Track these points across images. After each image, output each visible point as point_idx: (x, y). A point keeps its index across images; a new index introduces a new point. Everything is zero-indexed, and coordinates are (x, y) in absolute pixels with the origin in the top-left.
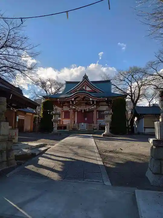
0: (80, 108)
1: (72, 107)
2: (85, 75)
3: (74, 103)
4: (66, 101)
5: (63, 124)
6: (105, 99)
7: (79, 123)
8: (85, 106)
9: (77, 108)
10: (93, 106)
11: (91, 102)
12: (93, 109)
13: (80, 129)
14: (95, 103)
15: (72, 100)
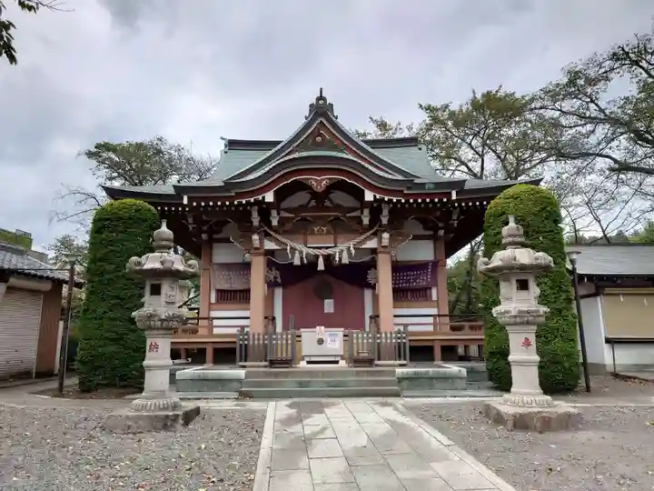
0: (305, 250)
1: (262, 243)
2: (321, 98)
3: (275, 222)
4: (232, 204)
5: (211, 334)
6: (450, 194)
7: (302, 330)
8: (332, 236)
9: (289, 248)
10: (375, 234)
11: (362, 213)
12: (374, 251)
13: (309, 362)
14: (385, 221)
15: (264, 198)
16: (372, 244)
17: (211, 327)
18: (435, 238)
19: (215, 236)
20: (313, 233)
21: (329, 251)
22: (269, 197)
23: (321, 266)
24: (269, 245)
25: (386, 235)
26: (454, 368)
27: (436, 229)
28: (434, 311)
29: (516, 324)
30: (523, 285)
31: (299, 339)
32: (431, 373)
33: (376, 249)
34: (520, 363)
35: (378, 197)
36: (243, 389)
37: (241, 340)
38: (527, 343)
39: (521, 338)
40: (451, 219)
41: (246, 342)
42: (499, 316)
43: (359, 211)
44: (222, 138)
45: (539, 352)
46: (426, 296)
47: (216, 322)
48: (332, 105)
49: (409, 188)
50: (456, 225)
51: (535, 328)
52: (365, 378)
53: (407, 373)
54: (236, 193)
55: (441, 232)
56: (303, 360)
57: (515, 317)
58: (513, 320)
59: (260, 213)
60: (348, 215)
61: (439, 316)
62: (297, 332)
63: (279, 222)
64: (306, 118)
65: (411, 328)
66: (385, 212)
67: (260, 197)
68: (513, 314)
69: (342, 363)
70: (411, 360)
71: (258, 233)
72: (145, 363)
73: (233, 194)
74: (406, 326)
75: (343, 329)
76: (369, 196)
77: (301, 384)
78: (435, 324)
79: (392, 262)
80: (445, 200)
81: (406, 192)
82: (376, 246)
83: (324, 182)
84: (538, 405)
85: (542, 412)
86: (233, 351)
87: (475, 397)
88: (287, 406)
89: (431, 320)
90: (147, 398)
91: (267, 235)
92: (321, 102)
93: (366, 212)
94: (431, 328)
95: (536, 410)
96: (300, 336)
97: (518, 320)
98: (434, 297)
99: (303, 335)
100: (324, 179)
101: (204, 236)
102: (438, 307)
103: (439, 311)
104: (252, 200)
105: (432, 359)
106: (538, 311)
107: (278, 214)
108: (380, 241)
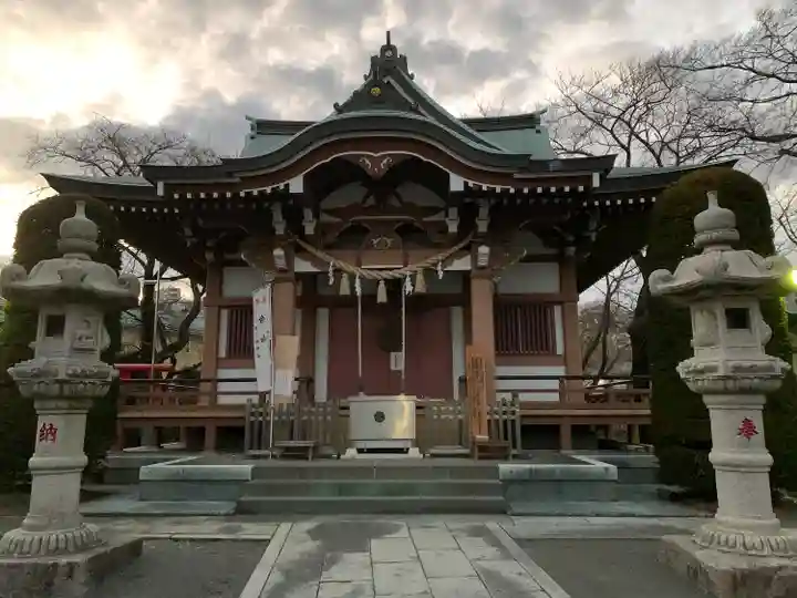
0: (358, 272)
1: (289, 262)
3: (309, 230)
4: (235, 195)
5: (214, 405)
6: (590, 178)
7: (350, 399)
8: (401, 251)
9: (331, 269)
10: (468, 249)
11: (447, 215)
12: (465, 277)
13: (360, 451)
14: (482, 227)
15: (287, 186)
16: (462, 264)
17: (214, 394)
18: (560, 259)
19: (229, 256)
20: (370, 246)
21: (397, 274)
22: (296, 185)
23: (382, 297)
24: (302, 266)
25: (484, 250)
26: (596, 464)
27: (563, 244)
28: (560, 371)
29: (726, 392)
30: (738, 320)
31: (343, 412)
32: (558, 471)
33: (469, 272)
34: (734, 467)
35: (471, 183)
36: (243, 499)
37: (253, 414)
38: (748, 429)
39: (737, 419)
40: (586, 228)
41: (261, 419)
42: (690, 376)
43: (443, 213)
44: (248, 118)
45: (770, 445)
46: (547, 349)
47: (222, 387)
48: (405, 58)
49: (522, 170)
50: (594, 239)
51: (762, 399)
52: (448, 480)
53: (518, 473)
54: (241, 178)
55: (572, 250)
56: (351, 447)
57: (725, 378)
58: (720, 385)
59: (286, 214)
60: (425, 219)
61: (568, 378)
62: (343, 402)
63: (316, 229)
64: (366, 77)
65: (523, 397)
66: (484, 212)
67: (282, 186)
68: (721, 373)
69: (414, 452)
70: (524, 447)
71: (283, 248)
72: (34, 461)
73: (237, 180)
74: (515, 393)
75: (415, 397)
76: (457, 183)
77: (342, 490)
78: (562, 392)
79: (496, 296)
80: (581, 188)
81: (517, 176)
82: (469, 268)
83: (385, 161)
84: (776, 550)
85: (786, 567)
86: (239, 432)
87: (633, 516)
88: (309, 532)
89: (555, 384)
90: (31, 528)
91: (299, 250)
92: (389, 53)
93: (453, 212)
94: (555, 397)
95: (774, 562)
96: (347, 408)
97: (730, 384)
98: (560, 350)
99: (353, 406)
100: (384, 156)
101: (209, 256)
102: (566, 365)
103: (567, 371)
104: (268, 190)
105: (557, 446)
106: (771, 368)
107: (316, 216)
108: (475, 259)
